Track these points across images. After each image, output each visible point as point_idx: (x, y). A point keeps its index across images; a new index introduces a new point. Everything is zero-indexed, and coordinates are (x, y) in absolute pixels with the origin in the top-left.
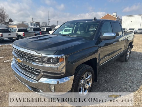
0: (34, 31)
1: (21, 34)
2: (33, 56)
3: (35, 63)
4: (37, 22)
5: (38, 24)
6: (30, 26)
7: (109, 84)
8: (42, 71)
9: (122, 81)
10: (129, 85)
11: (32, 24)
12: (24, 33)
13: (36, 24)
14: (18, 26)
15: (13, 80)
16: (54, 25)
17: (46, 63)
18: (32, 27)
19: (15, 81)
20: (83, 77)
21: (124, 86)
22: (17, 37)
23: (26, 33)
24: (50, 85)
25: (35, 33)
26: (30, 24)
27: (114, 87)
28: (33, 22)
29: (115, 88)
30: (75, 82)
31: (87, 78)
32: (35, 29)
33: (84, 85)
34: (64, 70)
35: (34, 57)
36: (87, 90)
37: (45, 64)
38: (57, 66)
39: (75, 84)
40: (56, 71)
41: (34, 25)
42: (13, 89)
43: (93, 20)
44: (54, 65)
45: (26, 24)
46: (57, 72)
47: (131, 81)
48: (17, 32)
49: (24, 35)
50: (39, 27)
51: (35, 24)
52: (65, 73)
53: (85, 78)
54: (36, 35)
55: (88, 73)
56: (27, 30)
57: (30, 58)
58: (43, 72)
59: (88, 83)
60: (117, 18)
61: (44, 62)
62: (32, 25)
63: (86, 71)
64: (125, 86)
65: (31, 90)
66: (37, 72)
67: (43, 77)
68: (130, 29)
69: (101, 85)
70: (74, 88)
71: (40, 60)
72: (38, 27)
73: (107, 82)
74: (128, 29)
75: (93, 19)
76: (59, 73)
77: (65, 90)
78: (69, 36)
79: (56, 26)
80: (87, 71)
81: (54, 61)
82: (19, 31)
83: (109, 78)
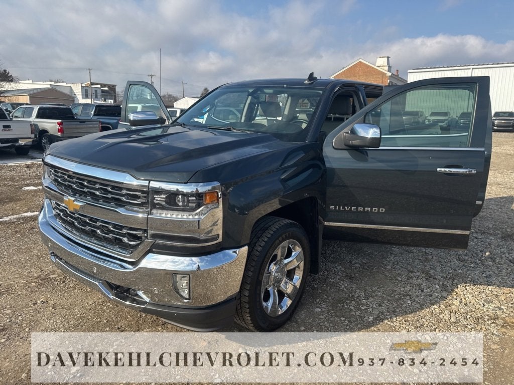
0: (96, 117)
1: (51, 125)
2: (121, 189)
3: (127, 209)
4: (105, 86)
5: (110, 91)
6: (82, 100)
7: (357, 284)
8: (150, 232)
9: (399, 274)
10: (420, 285)
11: (86, 91)
12: (60, 124)
13: (103, 91)
14: (35, 96)
15: (39, 277)
16: (170, 96)
17: (163, 208)
18: (88, 101)
19: (45, 279)
20: (276, 256)
21: (402, 289)
22: (33, 136)
23: (68, 124)
24: (174, 274)
25: (102, 123)
26: (77, 90)
27: (373, 292)
28: (92, 84)
29: (376, 295)
30: (252, 269)
31: (286, 261)
32: (101, 111)
33: (278, 281)
34: (219, 230)
35: (124, 192)
36: (289, 296)
37: (160, 211)
38: (197, 217)
39: (250, 274)
40: (194, 232)
41: (96, 96)
42: (45, 305)
43: (306, 82)
44: (188, 213)
45: (66, 91)
46: (196, 236)
47: (427, 273)
48: (33, 119)
49: (60, 130)
50: (115, 101)
51: (99, 93)
52: (220, 239)
53: (281, 260)
54: (104, 129)
55: (289, 243)
56: (72, 113)
57: (110, 196)
58: (154, 236)
59: (290, 274)
60: (393, 76)
61: (154, 206)
62: (86, 95)
63: (284, 236)
64: (408, 288)
65: (111, 297)
66: (134, 237)
67: (153, 252)
68: (433, 114)
69: (332, 285)
70: (248, 287)
71: (144, 201)
72: (110, 102)
73: (351, 277)
74: (427, 114)
75: (307, 77)
76: (203, 237)
77: (218, 295)
78: (229, 130)
79: (176, 100)
80: (286, 238)
81: (188, 201)
82: (42, 114)
83: (357, 265)
